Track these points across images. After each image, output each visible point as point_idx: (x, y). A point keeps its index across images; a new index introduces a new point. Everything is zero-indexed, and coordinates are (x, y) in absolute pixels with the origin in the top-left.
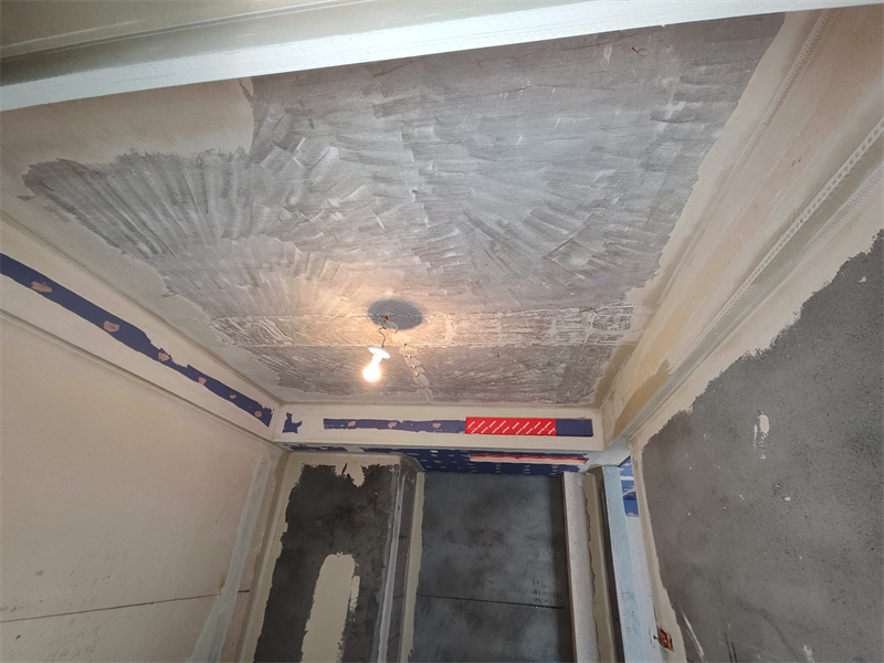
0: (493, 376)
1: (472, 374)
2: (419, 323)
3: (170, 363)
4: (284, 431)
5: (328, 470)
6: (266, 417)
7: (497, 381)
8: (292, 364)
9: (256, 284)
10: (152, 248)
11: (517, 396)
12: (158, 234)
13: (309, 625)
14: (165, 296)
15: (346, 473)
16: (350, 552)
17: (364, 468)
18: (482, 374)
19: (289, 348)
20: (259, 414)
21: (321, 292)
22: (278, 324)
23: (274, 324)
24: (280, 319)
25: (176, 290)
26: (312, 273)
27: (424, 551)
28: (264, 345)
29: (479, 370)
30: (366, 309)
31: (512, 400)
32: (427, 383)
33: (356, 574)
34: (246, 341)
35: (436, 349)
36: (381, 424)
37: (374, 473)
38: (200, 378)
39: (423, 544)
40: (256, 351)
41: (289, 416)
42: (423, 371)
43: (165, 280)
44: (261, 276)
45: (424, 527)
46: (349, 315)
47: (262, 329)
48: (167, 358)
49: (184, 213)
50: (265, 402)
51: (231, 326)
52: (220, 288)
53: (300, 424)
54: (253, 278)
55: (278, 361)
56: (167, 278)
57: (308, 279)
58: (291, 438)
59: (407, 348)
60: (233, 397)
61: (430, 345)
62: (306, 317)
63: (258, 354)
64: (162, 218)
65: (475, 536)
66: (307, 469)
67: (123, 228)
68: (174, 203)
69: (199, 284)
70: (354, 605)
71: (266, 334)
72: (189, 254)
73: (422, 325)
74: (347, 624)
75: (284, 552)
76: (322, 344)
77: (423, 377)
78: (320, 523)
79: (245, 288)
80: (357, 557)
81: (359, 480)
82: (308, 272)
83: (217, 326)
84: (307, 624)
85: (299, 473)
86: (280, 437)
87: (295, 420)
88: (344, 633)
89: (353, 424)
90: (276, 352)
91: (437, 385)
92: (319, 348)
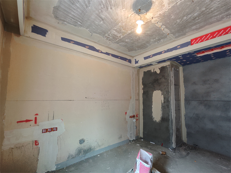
0: (195, 15)
1: (185, 18)
2: (152, 4)
3: (102, 52)
4: (135, 64)
5: (150, 71)
6: (130, 61)
7: (199, 16)
8: (127, 43)
9: (103, 20)
10: (80, 22)
11: (213, 19)
12: (78, 17)
13: (153, 106)
14: (92, 35)
15: (154, 71)
16: (159, 90)
17: (159, 68)
18: (190, 16)
19: (123, 38)
20: (128, 61)
21: (117, 12)
22: (116, 30)
23: (115, 31)
24: (115, 29)
25: (92, 32)
26: (111, 6)
27: (185, 89)
28: (118, 40)
29: (188, 14)
30: (132, 10)
31: (211, 23)
32: (169, 32)
33: (162, 94)
34: (113, 40)
35: (164, 13)
36: (160, 53)
37: (162, 69)
38: (110, 55)
39: (185, 87)
40: (117, 43)
41: (135, 60)
42: (164, 27)
43: (88, 30)
44: (102, 16)
45: (184, 82)
46: (129, 16)
47: (114, 34)
48: (101, 51)
49: (76, 6)
50: (128, 58)
51: (108, 37)
52: (98, 26)
53: (138, 61)
54: (101, 18)
55: (124, 43)
56: (88, 29)
57: (111, 8)
58: (137, 65)
59: (154, 19)
60: (119, 58)
61: (161, 13)
62: (120, 24)
63: (119, 44)
64: (75, 11)
65: (205, 82)
66: (145, 72)
67: (73, 20)
68: (73, 4)
69: (94, 27)
70: (163, 102)
71: (115, 36)
72: (86, 19)
73: (153, 5)
74: (162, 106)
75: (144, 92)
76: (129, 32)
77: (166, 30)
78: (150, 84)
79: (102, 23)
80: (161, 91)
81: (158, 72)
82: (109, 5)
83: (105, 39)
84: (152, 106)
85: (143, 74)
86: (135, 65)
87: (137, 60)
88: (162, 108)
89: (152, 56)
90: (121, 40)
91: (173, 31)
92: (129, 34)
